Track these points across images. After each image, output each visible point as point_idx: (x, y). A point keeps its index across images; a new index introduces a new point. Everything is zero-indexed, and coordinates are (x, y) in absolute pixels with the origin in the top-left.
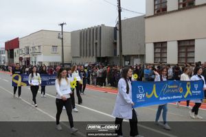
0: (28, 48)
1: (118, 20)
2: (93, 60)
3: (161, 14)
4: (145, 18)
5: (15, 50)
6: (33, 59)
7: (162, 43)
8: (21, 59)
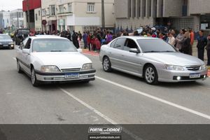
0: (53, 8)
5: (36, 11)
6: (60, 22)
8: (44, 22)
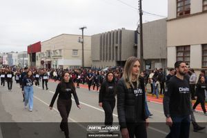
0: (49, 52)
1: (139, 23)
2: (113, 64)
3: (183, 17)
4: (167, 21)
5: (37, 54)
6: (53, 63)
7: (185, 47)
8: (42, 62)
